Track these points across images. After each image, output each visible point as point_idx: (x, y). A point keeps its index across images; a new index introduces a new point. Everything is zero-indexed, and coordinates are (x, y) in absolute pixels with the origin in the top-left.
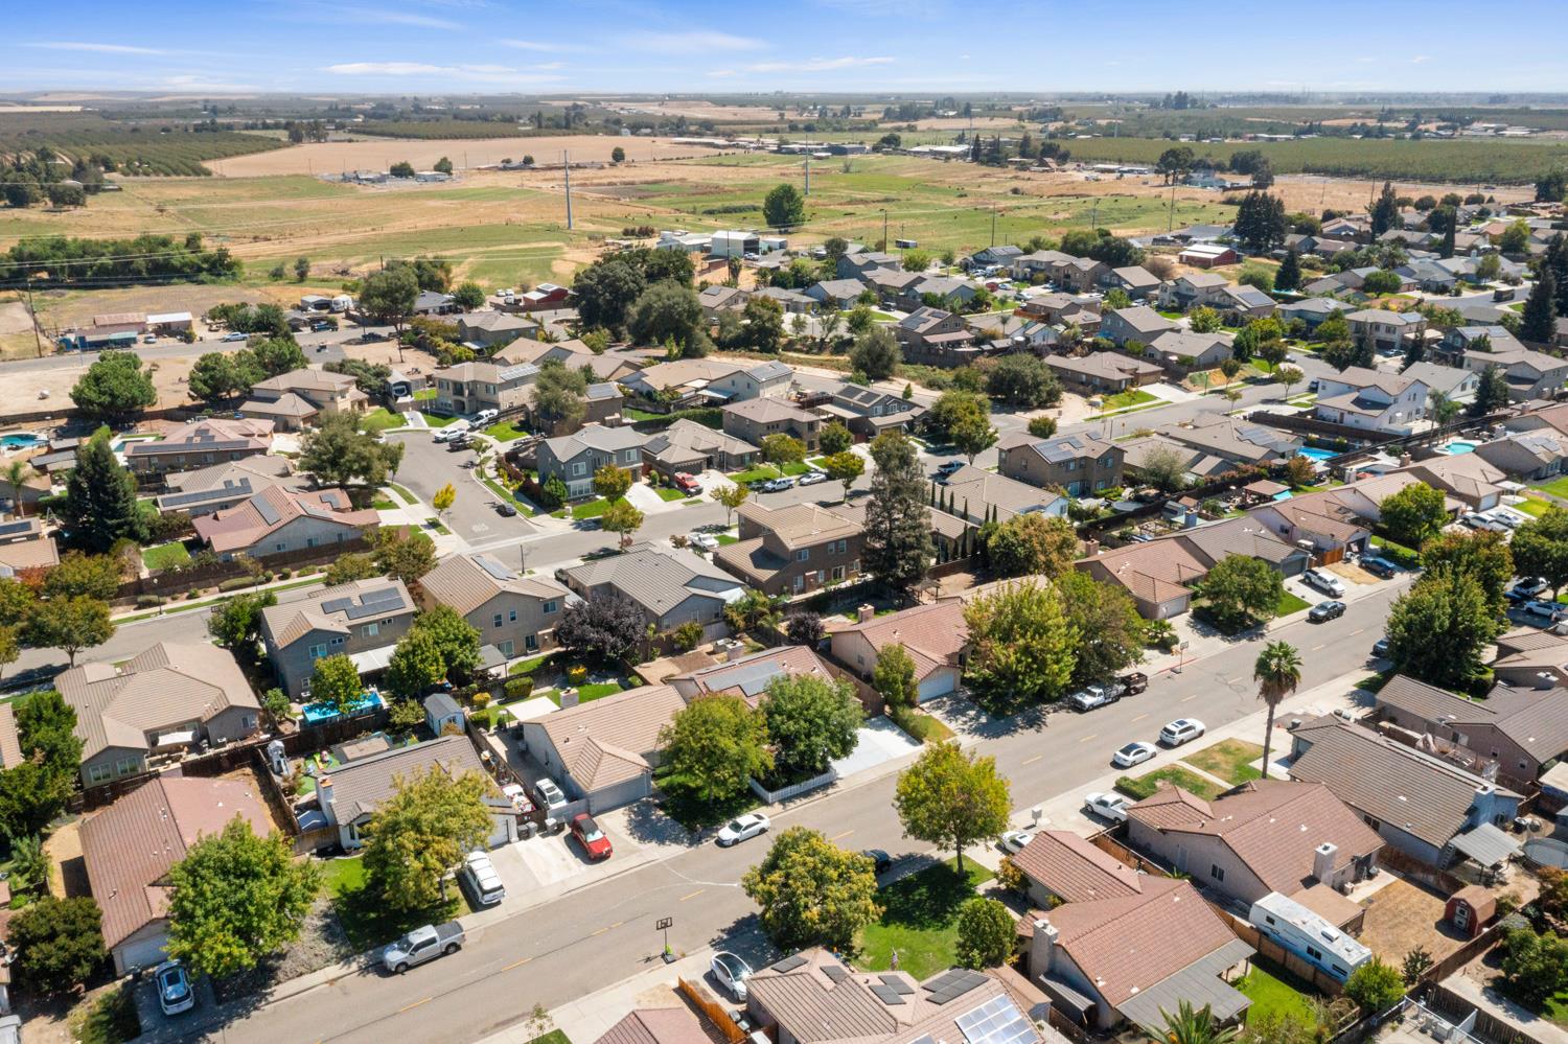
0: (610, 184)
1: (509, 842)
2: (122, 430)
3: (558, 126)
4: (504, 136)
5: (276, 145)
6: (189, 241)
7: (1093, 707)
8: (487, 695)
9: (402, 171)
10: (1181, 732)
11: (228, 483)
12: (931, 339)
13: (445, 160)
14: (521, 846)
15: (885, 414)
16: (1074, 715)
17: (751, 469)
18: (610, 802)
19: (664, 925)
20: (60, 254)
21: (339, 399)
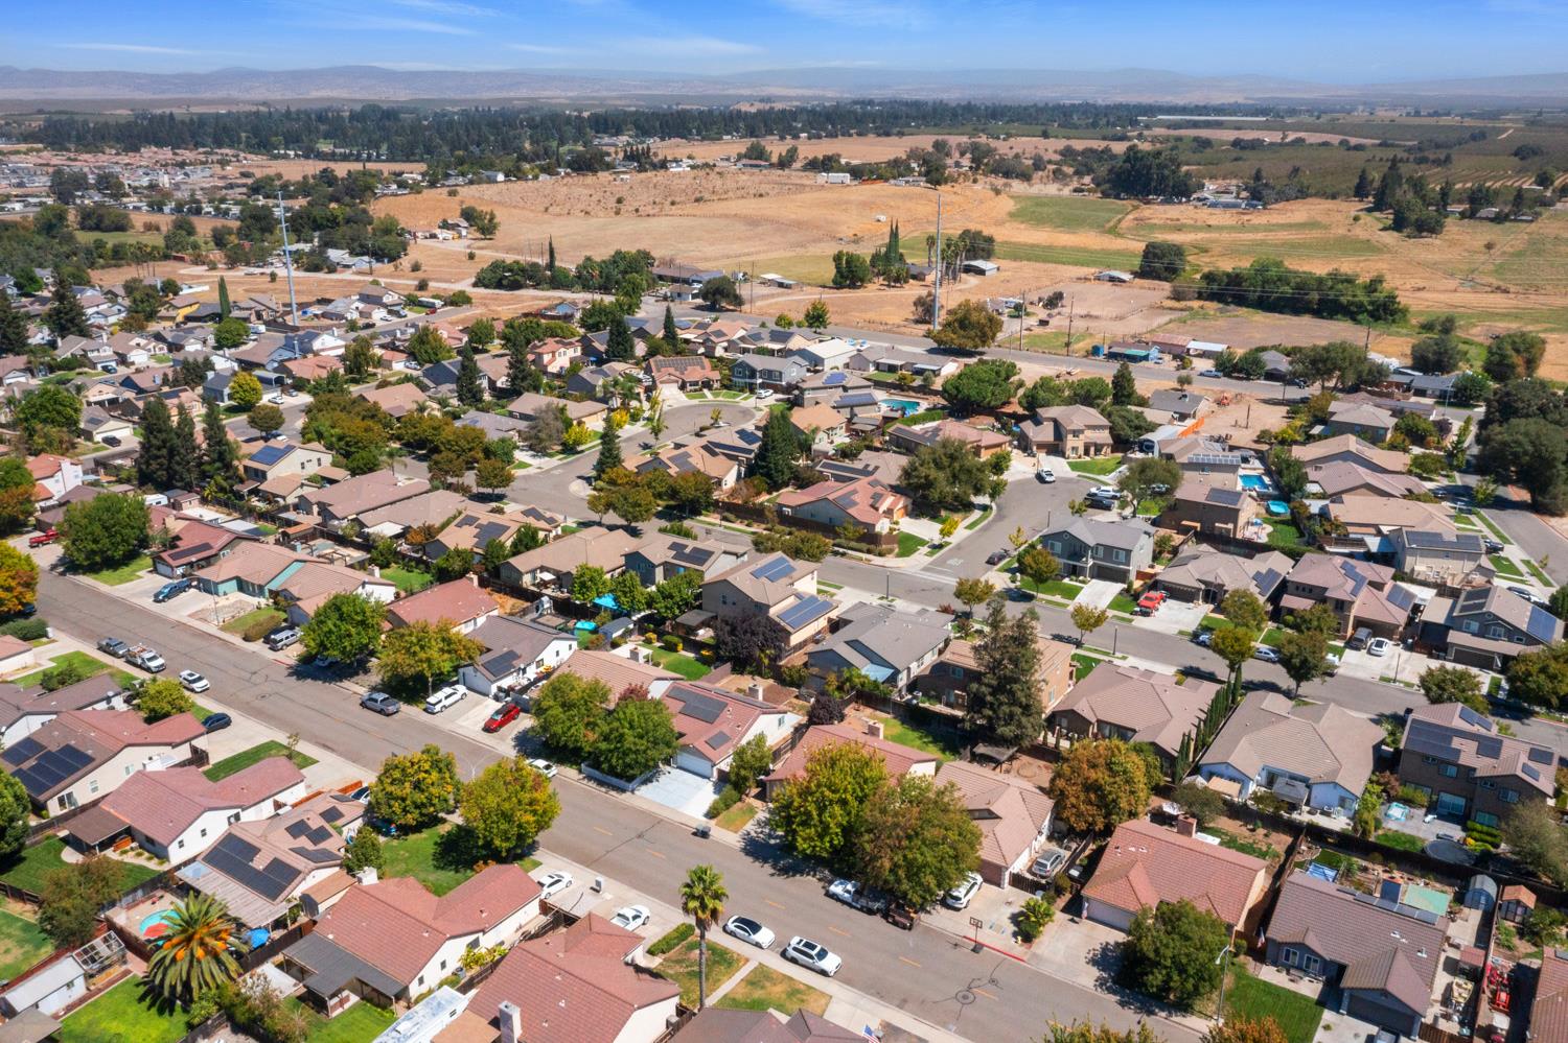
1: (488, 696)
6: (1369, 285)
8: (654, 636)
14: (490, 701)
21: (1070, 437)
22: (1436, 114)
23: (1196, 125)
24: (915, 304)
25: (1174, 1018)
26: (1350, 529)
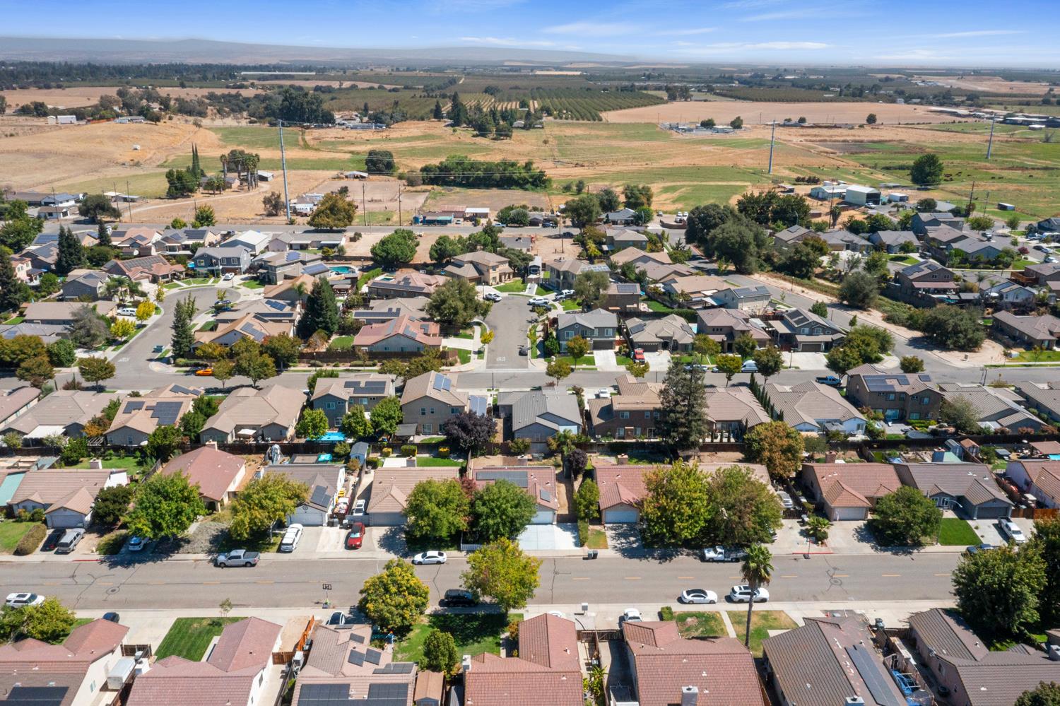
0: (844, 141)
1: (322, 525)
2: (388, 271)
3: (854, 95)
4: (809, 101)
5: (658, 101)
6: (526, 166)
7: (712, 560)
8: (390, 450)
9: (708, 124)
10: (741, 594)
11: (390, 309)
12: (917, 285)
13: (739, 118)
14: (326, 529)
15: (810, 334)
16: (698, 561)
17: (690, 355)
18: (381, 522)
19: (327, 587)
20: (459, 167)
21: (491, 271)
22: (408, 70)
23: (277, 78)
24: (264, 202)
25: (922, 551)
26: (692, 296)
